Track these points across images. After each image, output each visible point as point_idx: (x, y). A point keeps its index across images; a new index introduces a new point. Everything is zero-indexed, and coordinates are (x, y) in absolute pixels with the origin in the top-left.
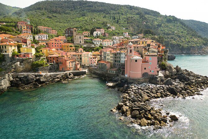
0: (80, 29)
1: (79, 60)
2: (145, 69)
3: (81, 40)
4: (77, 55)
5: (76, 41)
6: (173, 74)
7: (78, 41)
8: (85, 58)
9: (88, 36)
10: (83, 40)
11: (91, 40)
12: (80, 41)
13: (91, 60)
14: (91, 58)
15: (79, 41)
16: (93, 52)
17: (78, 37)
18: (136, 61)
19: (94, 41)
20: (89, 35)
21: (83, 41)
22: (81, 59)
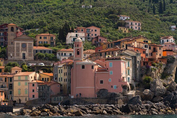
0: (37, 30)
1: (7, 89)
2: (102, 82)
3: (25, 52)
4: (4, 79)
5: (13, 55)
6: (156, 94)
7: (18, 55)
8: (19, 85)
9: (49, 43)
10: (30, 51)
11: (55, 52)
12: (24, 54)
13: (34, 88)
14: (33, 85)
15: (21, 55)
16: (41, 72)
17: (18, 43)
18: (83, 67)
19: (59, 54)
20: (52, 43)
21: (30, 55)
22: (11, 86)
